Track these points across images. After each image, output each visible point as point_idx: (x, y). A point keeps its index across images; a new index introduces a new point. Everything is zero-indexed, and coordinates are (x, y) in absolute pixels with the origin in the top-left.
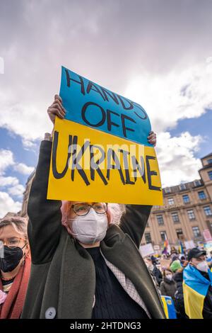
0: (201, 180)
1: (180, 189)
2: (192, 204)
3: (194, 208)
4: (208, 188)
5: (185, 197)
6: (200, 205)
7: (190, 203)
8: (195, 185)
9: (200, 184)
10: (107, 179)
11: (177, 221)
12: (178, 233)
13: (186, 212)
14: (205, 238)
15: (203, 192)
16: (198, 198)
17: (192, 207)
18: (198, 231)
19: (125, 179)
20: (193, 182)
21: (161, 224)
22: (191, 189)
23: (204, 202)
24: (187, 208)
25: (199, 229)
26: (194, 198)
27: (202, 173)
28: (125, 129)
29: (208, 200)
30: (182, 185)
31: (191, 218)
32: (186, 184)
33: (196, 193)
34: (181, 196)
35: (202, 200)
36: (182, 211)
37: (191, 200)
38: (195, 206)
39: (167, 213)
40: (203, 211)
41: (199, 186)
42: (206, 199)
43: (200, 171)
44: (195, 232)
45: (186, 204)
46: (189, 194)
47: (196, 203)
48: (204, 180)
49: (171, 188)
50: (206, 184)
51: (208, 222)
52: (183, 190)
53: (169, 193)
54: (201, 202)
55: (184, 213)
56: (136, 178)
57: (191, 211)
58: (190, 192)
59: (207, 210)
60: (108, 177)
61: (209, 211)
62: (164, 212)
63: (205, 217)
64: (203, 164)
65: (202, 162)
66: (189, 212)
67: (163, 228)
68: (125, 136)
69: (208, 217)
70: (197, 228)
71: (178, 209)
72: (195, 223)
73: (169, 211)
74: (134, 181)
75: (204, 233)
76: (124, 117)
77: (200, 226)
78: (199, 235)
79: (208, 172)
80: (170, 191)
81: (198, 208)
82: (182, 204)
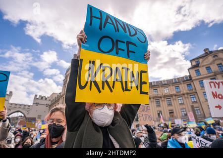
0: (190, 76)
1: (174, 82)
2: (182, 93)
3: (183, 96)
4: (194, 82)
5: (177, 87)
6: (187, 94)
7: (180, 92)
8: (185, 79)
9: (189, 78)
10: (112, 89)
11: (170, 105)
12: (170, 113)
13: (177, 98)
14: (190, 118)
15: (190, 84)
16: (187, 89)
17: (182, 95)
18: (185, 112)
19: (124, 88)
20: (183, 77)
21: (159, 106)
22: (182, 82)
23: (191, 92)
24: (178, 95)
25: (186, 111)
26: (184, 88)
27: (191, 71)
28: (129, 52)
29: (194, 90)
30: (175, 79)
31: (180, 102)
32: (178, 79)
33: (186, 85)
34: (174, 87)
35: (189, 90)
36: (174, 97)
37: (181, 90)
38: (184, 94)
39: (163, 98)
40: (190, 99)
41: (188, 80)
42: (192, 90)
43: (189, 69)
44: (183, 113)
45: (177, 92)
46: (180, 86)
47: (185, 92)
48: (192, 76)
49: (167, 80)
50: (193, 79)
51: (192, 107)
52: (176, 83)
53: (165, 84)
54: (188, 91)
55: (176, 99)
56: (131, 87)
57: (181, 98)
58: (181, 84)
59: (193, 97)
60: (113, 87)
61: (195, 98)
62: (161, 97)
63: (191, 103)
64: (192, 64)
65: (191, 62)
66: (179, 98)
67: (160, 109)
68: (129, 57)
69: (193, 102)
70: (184, 110)
71: (171, 96)
72: (184, 106)
73: (164, 97)
74: (130, 89)
75: (189, 115)
76: (128, 43)
77: (187, 109)
78: (186, 115)
79: (196, 70)
80: (166, 83)
81: (186, 96)
82: (174, 92)
